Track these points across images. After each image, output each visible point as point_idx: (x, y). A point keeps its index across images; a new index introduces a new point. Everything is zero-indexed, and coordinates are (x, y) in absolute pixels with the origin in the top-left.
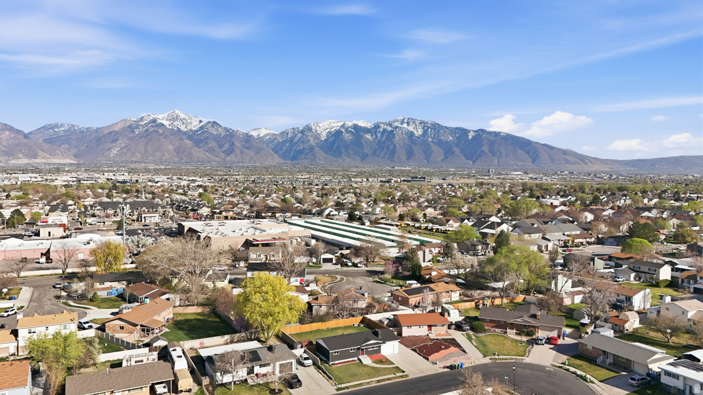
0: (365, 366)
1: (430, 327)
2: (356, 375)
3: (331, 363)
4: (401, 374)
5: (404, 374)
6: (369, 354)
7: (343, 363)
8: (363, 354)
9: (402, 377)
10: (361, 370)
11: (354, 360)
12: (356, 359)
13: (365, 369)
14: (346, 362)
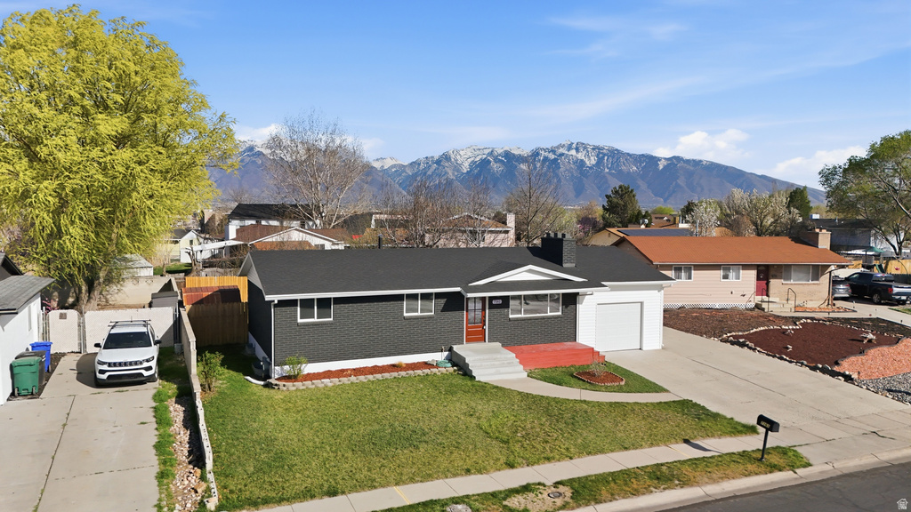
0: (485, 389)
1: (766, 274)
2: (411, 439)
3: (277, 371)
4: (753, 443)
5: (774, 440)
6: (514, 336)
7: (357, 372)
8: (477, 336)
9: (761, 460)
10: (455, 409)
11: (426, 365)
12: (439, 357)
13: (484, 408)
14: (375, 370)
